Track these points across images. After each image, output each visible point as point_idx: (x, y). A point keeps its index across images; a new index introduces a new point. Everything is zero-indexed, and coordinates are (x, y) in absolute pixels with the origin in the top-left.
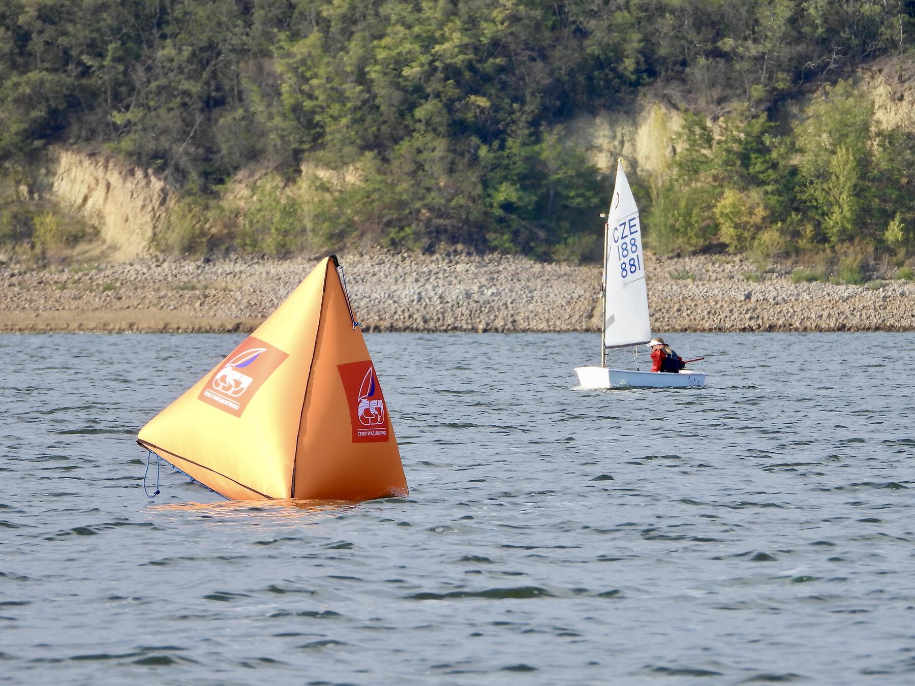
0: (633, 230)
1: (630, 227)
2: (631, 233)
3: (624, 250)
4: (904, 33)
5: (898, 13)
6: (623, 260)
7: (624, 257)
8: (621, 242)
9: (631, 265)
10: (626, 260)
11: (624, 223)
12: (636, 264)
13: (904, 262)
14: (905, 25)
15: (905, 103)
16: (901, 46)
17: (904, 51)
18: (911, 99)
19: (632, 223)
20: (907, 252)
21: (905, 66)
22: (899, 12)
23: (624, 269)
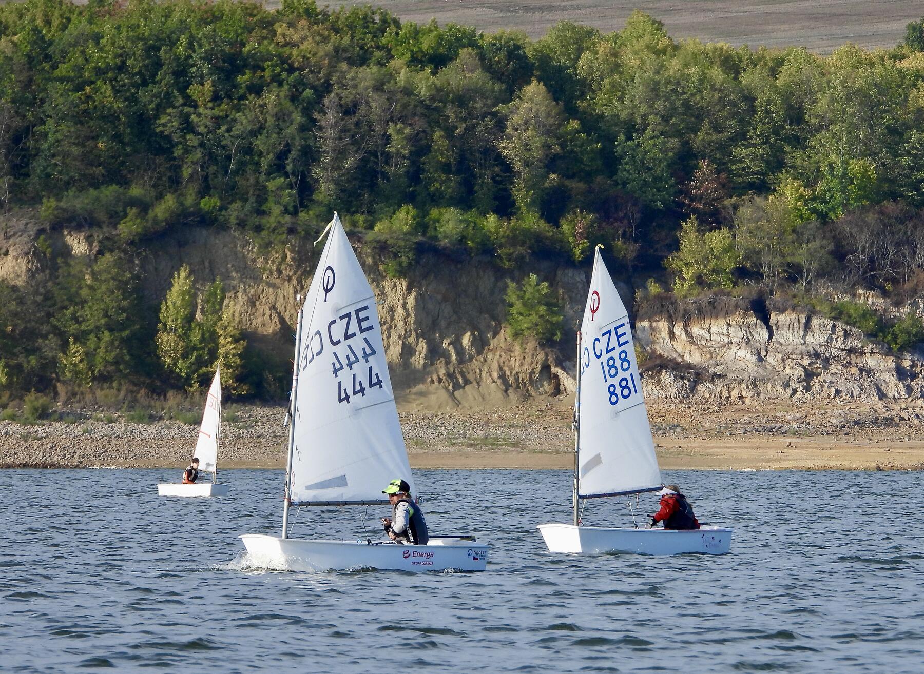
0: (622, 340)
1: (618, 337)
2: (620, 345)
3: (610, 367)
4: (9, 193)
5: (4, 175)
6: (611, 381)
7: (612, 376)
8: (605, 357)
9: (623, 388)
10: (615, 380)
11: (609, 332)
12: (630, 385)
13: (8, 404)
14: (10, 186)
15: (9, 258)
16: (7, 206)
17: (9, 210)
18: (15, 254)
19: (620, 331)
20: (11, 396)
21: (10, 224)
22: (6, 174)
23: (613, 393)
